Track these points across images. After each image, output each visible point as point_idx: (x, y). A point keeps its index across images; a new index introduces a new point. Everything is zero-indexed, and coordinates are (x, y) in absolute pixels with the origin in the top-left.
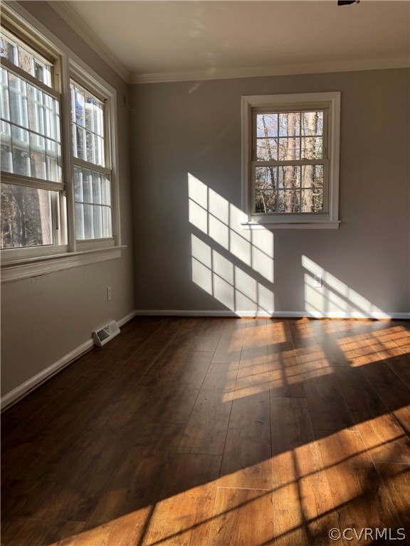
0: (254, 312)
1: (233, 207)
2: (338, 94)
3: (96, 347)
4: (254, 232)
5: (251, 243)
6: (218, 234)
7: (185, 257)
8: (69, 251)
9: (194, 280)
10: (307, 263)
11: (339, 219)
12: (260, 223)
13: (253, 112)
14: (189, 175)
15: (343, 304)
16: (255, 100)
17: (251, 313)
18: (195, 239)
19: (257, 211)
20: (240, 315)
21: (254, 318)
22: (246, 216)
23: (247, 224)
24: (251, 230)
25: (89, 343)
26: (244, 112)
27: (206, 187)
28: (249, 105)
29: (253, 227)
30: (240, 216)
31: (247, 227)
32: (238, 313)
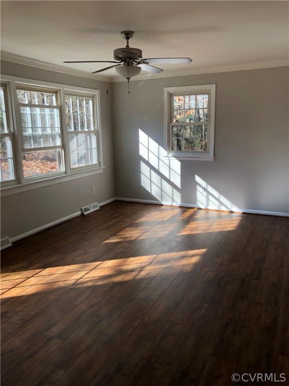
0: (171, 203)
1: (160, 147)
2: (214, 85)
3: (82, 215)
4: (171, 161)
5: (169, 167)
6: (153, 161)
7: (138, 173)
8: (66, 174)
9: (142, 184)
10: (198, 179)
11: (214, 156)
12: (173, 156)
13: (171, 96)
14: (139, 130)
15: (217, 203)
16: (171, 90)
17: (169, 203)
18: (142, 163)
19: (172, 150)
20: (164, 204)
21: (171, 206)
22: (166, 152)
23: (167, 157)
24: (170, 160)
25: (79, 213)
26: (166, 96)
27: (147, 136)
28: (168, 92)
29: (170, 158)
30: (163, 152)
31: (167, 158)
32: (163, 203)
